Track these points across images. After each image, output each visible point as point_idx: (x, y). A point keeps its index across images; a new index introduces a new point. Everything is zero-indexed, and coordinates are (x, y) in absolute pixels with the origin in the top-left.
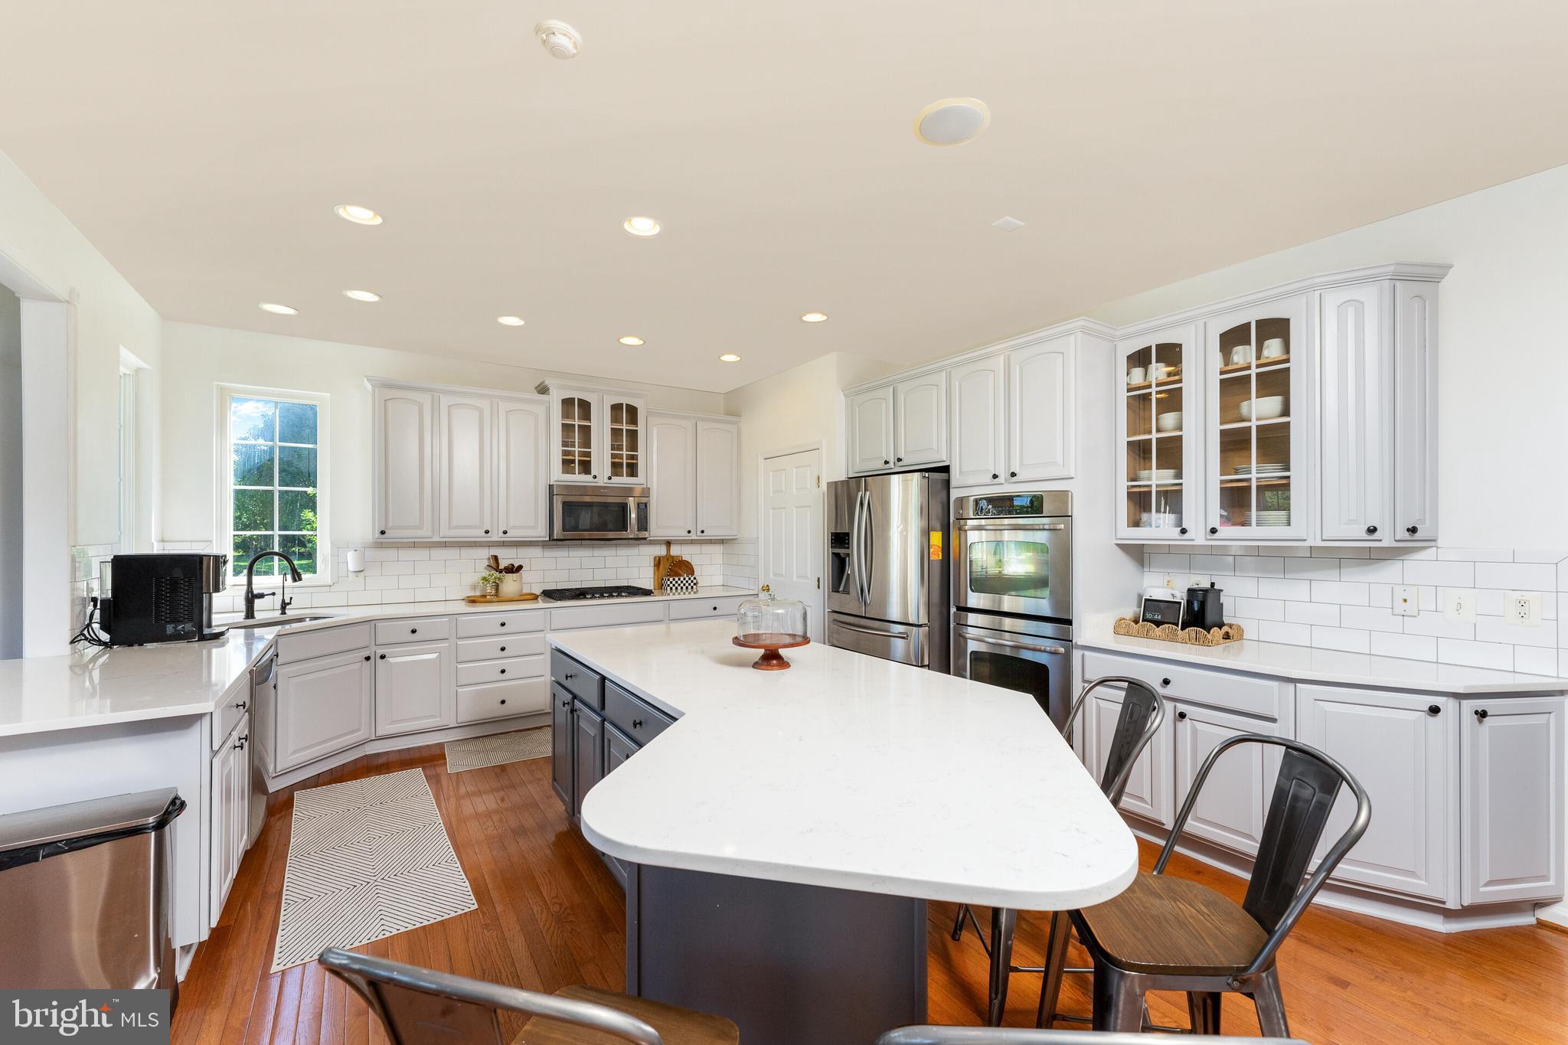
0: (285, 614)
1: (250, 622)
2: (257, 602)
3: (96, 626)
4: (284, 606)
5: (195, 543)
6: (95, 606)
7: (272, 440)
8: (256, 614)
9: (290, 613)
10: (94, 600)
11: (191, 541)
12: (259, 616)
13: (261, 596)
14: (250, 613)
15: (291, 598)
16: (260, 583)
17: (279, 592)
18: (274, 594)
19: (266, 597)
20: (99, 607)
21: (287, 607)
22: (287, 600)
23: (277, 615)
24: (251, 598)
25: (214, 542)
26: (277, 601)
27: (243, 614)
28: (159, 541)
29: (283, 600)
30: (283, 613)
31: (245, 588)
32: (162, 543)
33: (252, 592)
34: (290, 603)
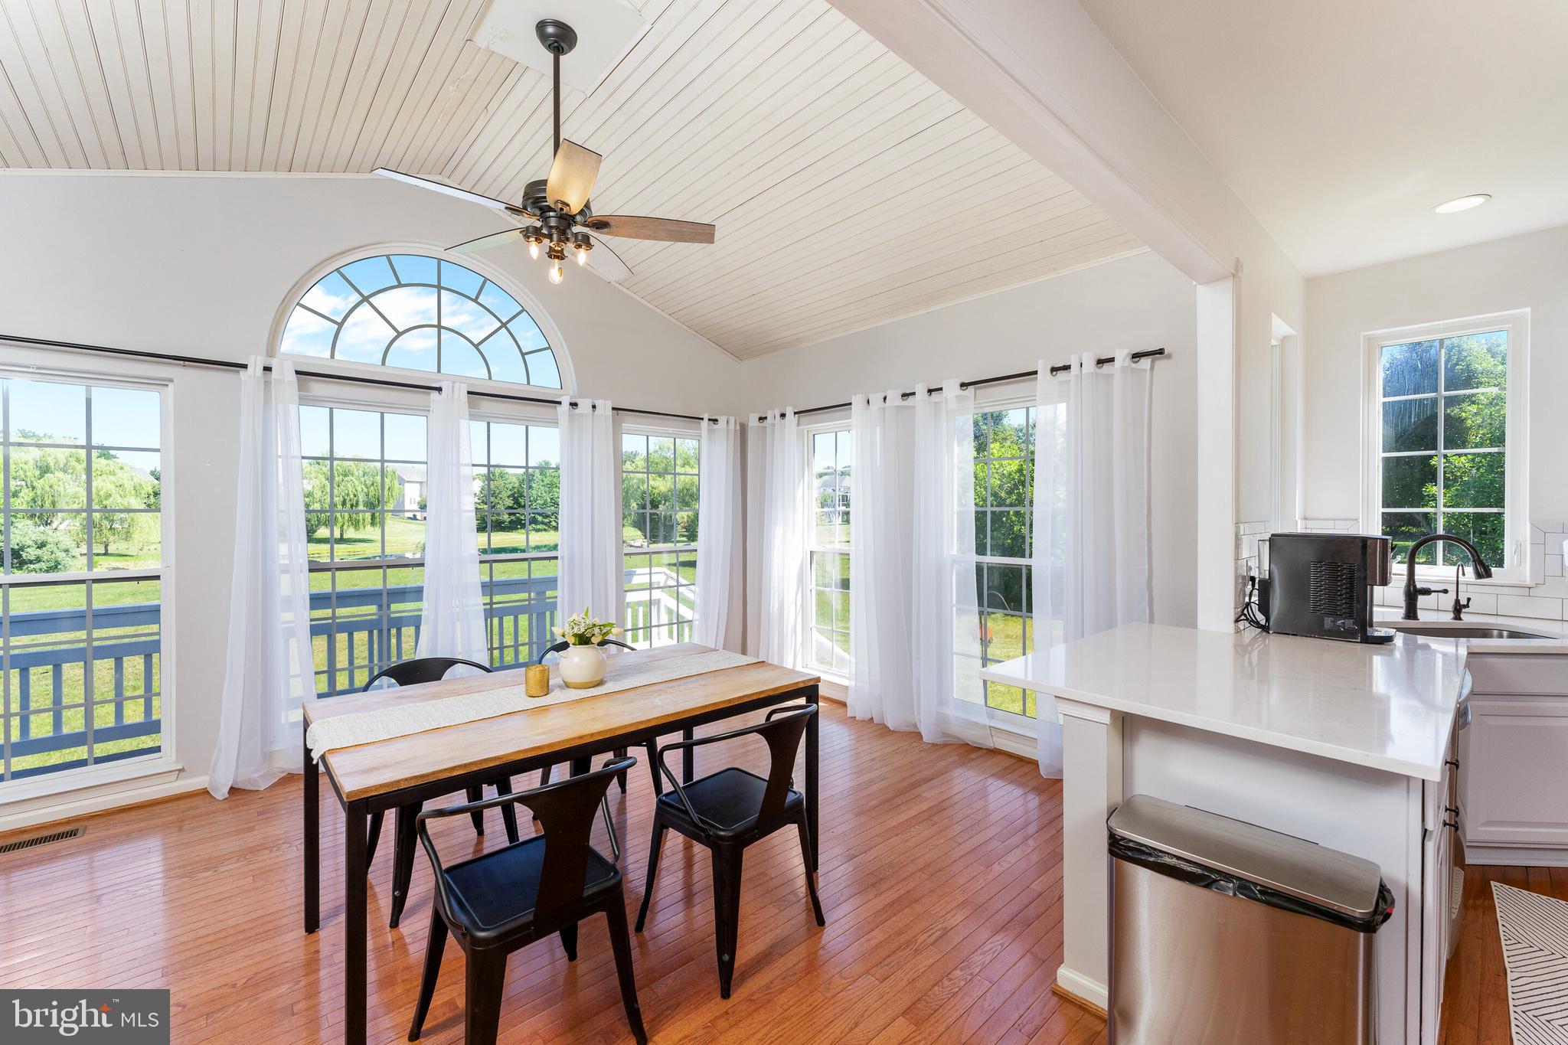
0: (1460, 619)
1: (1411, 623)
2: (1422, 600)
3: (1255, 608)
4: (1458, 609)
5: (1340, 522)
6: (1253, 585)
7: (1436, 391)
8: (1420, 613)
9: (1468, 619)
10: (1253, 579)
11: (1335, 520)
12: (1425, 617)
13: (1427, 592)
14: (1411, 612)
15: (1469, 600)
16: (1425, 574)
17: (1452, 588)
18: (1445, 591)
19: (1433, 593)
20: (1257, 586)
21: (1463, 610)
22: (1463, 602)
23: (1446, 618)
24: (1413, 593)
25: (1360, 520)
26: (1448, 601)
27: (1402, 611)
28: (1302, 519)
29: (1457, 601)
30: (1457, 617)
31: (1405, 578)
32: (1304, 521)
33: (1415, 586)
34: (1467, 606)
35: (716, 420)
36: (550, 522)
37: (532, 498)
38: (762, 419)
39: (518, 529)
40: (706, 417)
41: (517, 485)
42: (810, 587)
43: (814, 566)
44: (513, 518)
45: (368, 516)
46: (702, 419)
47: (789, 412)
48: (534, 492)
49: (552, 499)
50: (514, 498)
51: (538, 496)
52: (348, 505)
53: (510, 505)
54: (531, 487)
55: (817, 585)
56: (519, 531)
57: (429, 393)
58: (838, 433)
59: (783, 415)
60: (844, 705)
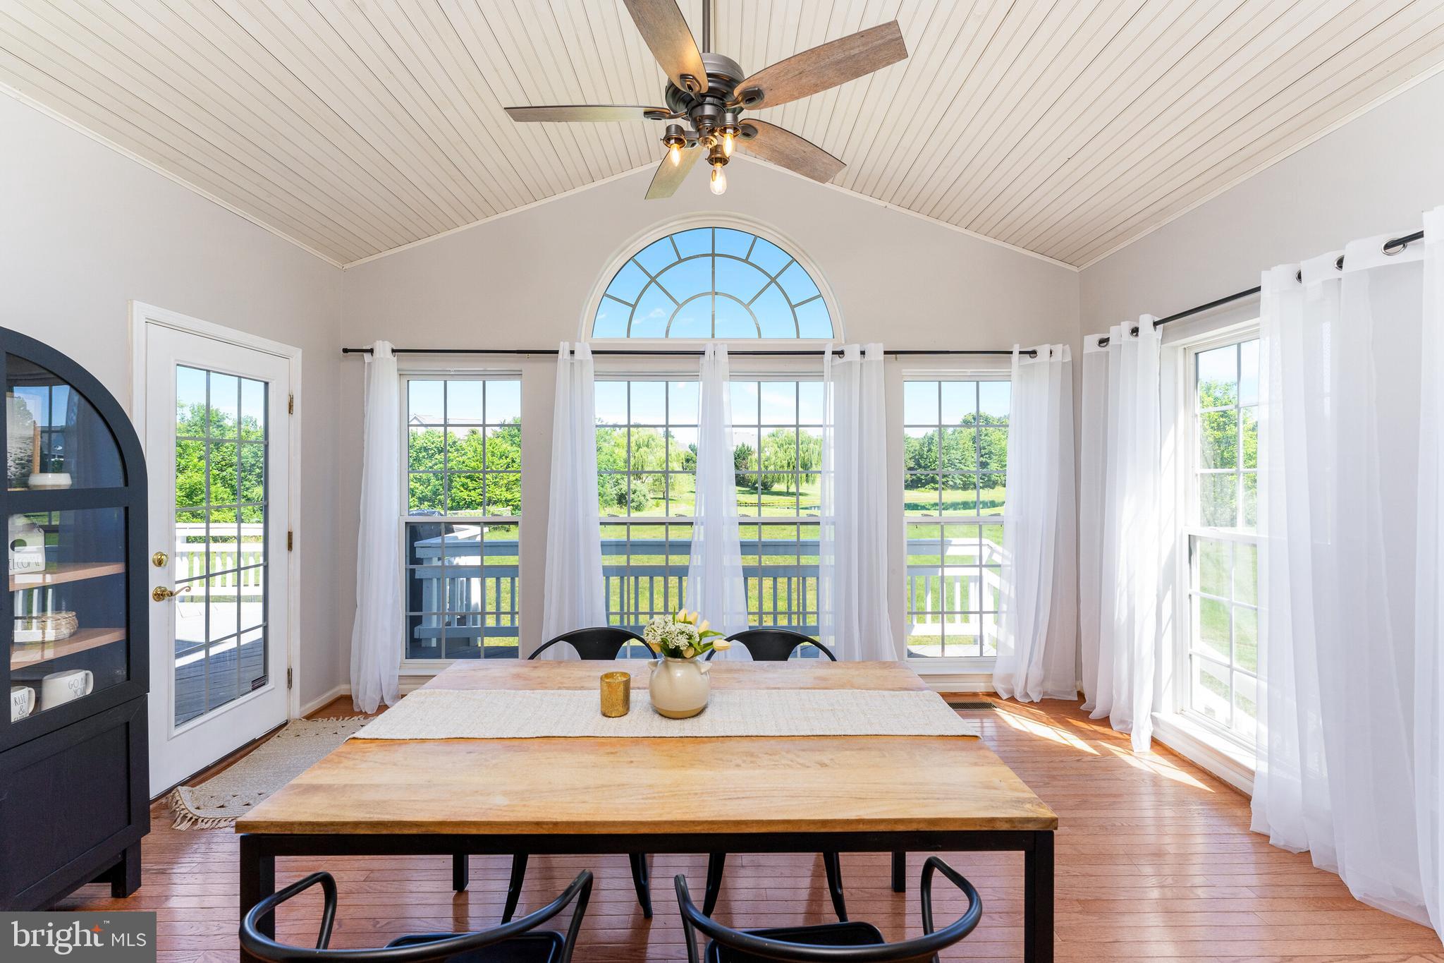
35: (1034, 352)
36: (948, 481)
37: (931, 460)
38: (1104, 342)
39: (919, 487)
40: (1016, 349)
41: (918, 448)
42: (1189, 591)
43: (1197, 557)
44: (914, 477)
45: (804, 475)
46: (1011, 353)
47: (1145, 322)
48: (933, 454)
49: (949, 460)
50: (916, 459)
51: (936, 457)
52: (791, 467)
53: (912, 466)
54: (930, 450)
55: (1203, 589)
56: (920, 489)
57: (699, 358)
58: (1243, 345)
59: (1135, 331)
60: (1244, 799)
